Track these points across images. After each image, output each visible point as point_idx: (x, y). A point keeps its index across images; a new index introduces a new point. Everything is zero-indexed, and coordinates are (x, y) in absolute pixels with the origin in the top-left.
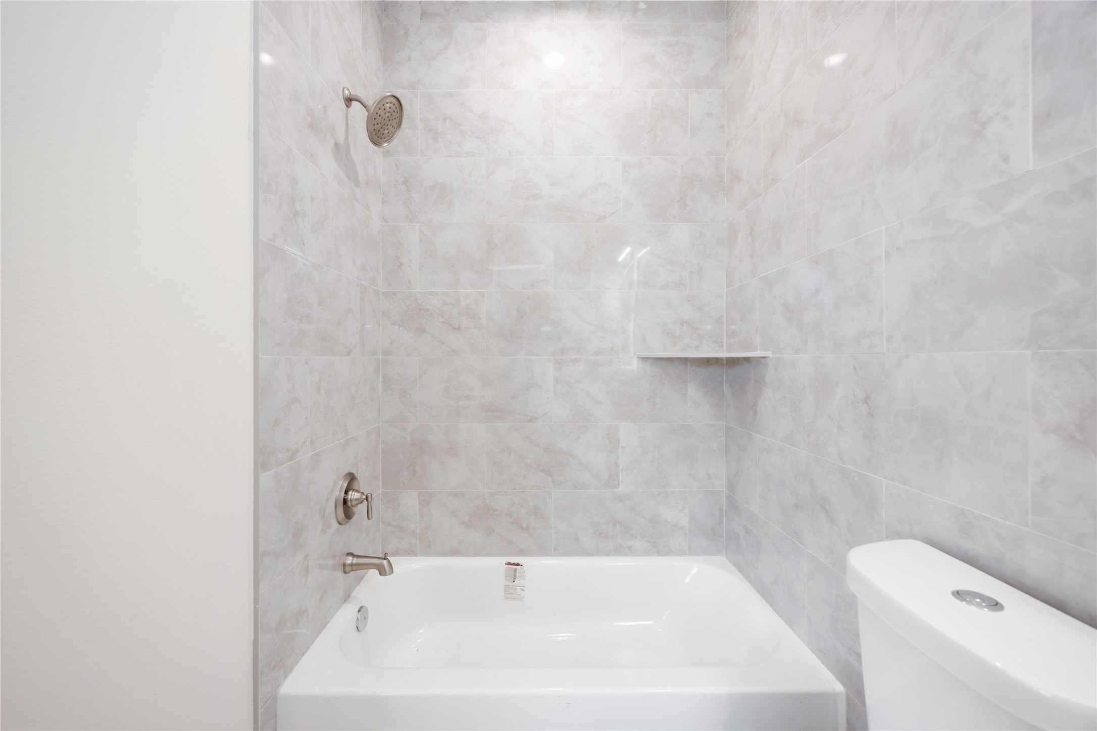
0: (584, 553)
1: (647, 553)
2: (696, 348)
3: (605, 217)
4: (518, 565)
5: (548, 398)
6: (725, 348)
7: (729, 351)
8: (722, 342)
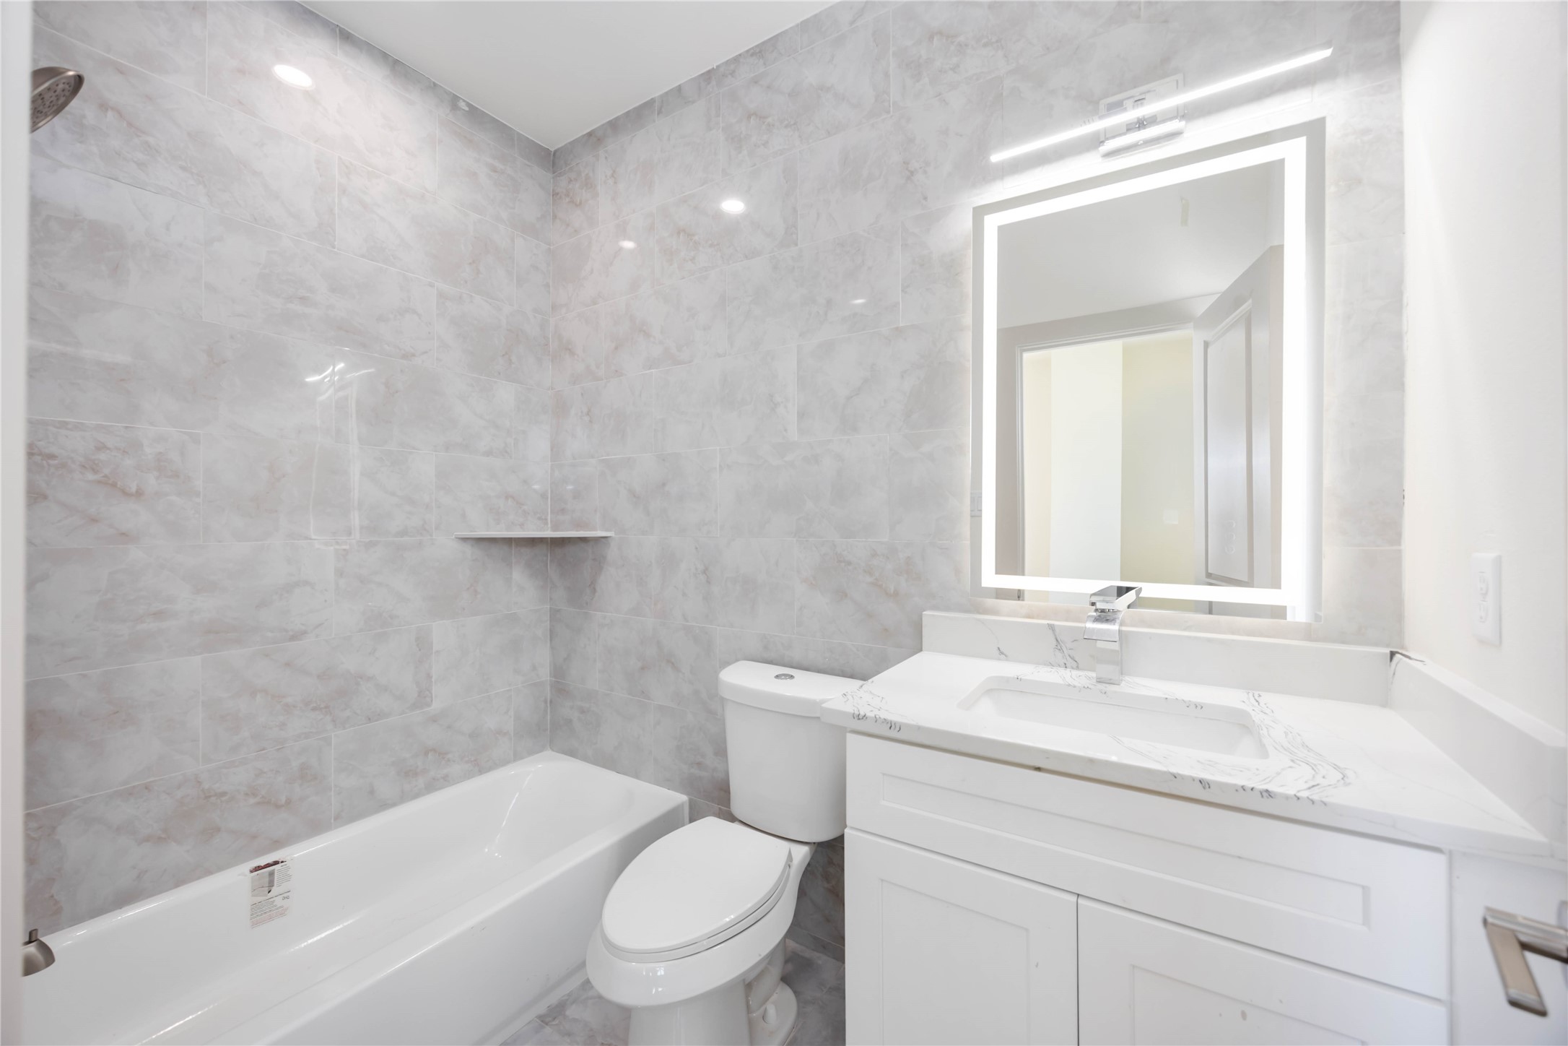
0: (384, 806)
1: (468, 776)
2: (522, 525)
3: (413, 355)
4: (276, 863)
5: (326, 601)
6: (549, 525)
7: (555, 528)
8: (546, 519)
